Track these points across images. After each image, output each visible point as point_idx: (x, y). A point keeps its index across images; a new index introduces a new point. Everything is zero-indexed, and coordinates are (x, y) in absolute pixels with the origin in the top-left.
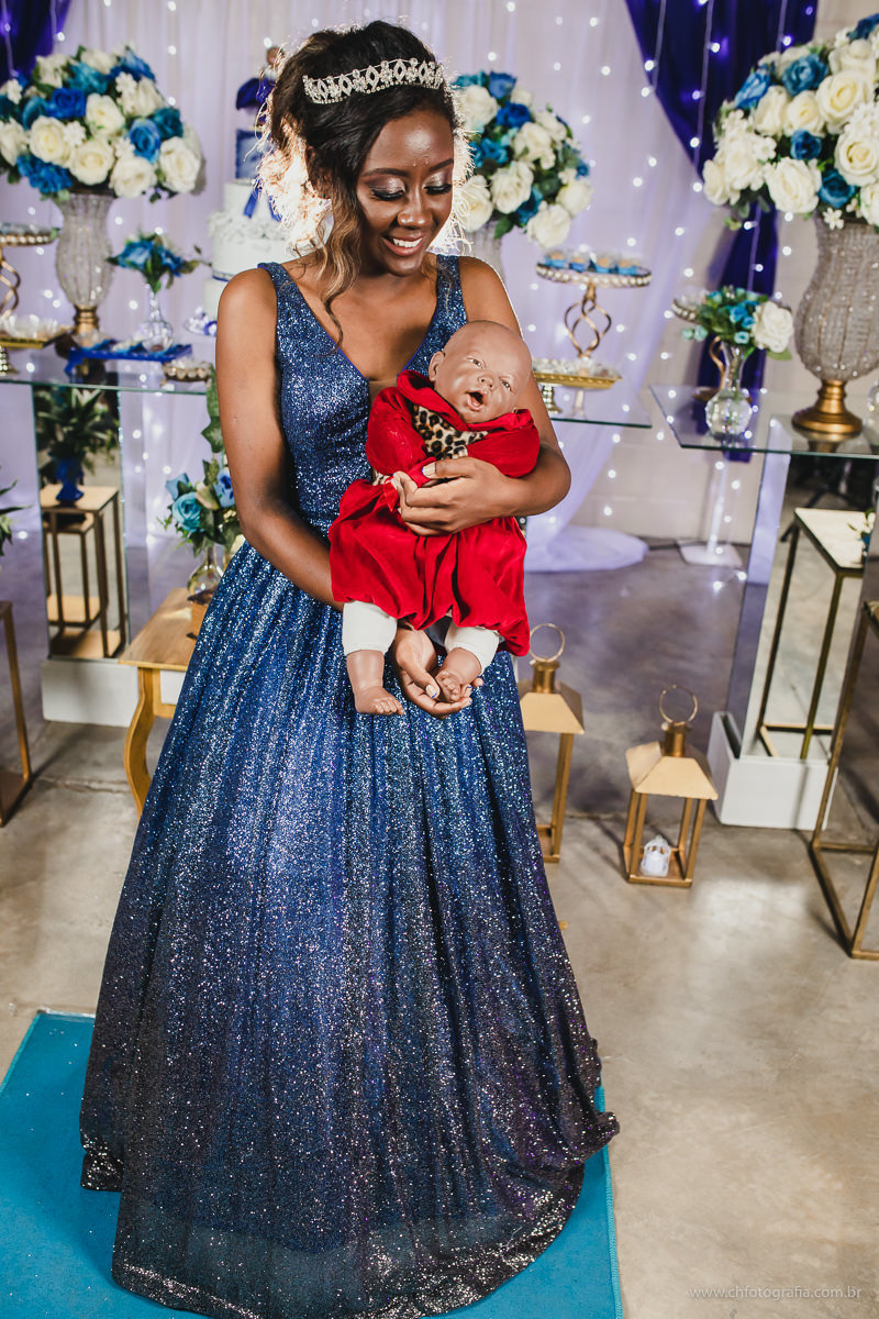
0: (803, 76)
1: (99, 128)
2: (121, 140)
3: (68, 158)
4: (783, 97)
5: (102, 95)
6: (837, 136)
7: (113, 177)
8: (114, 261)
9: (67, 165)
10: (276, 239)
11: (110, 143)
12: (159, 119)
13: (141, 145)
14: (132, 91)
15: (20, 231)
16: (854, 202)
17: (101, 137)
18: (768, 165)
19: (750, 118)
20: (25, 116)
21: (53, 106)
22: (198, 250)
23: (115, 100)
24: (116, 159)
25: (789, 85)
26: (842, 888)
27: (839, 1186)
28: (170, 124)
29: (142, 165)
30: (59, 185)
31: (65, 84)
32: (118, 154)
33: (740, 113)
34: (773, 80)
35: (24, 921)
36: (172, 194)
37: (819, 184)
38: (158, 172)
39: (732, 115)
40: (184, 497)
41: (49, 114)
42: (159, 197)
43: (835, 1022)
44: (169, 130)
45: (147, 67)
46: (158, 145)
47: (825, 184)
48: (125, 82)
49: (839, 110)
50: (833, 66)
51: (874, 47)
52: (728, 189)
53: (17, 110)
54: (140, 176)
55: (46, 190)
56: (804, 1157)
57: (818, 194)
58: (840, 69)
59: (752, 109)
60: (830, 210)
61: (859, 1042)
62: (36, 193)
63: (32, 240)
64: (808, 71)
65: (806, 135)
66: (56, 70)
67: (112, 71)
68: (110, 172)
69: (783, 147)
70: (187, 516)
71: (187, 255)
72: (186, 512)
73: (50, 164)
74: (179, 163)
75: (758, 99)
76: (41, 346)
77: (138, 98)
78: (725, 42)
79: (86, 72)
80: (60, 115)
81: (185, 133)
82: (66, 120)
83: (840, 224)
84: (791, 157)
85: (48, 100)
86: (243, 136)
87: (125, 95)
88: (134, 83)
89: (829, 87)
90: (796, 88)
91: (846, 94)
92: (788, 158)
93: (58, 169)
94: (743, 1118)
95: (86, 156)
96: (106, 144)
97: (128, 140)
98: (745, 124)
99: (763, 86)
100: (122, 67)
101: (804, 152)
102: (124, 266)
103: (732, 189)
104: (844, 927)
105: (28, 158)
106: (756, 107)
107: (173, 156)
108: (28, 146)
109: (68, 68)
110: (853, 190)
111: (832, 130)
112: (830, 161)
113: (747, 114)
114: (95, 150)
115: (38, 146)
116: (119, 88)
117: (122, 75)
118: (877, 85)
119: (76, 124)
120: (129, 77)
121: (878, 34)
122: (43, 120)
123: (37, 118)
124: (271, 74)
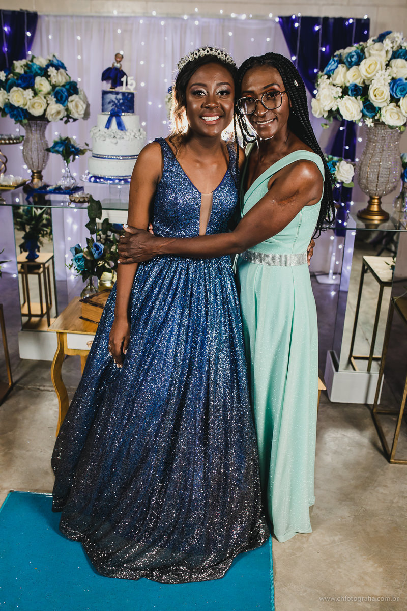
0: (353, 59)
1: (40, 91)
2: (50, 96)
3: (26, 104)
4: (345, 69)
5: (42, 77)
6: (369, 85)
7: (47, 113)
8: (48, 150)
9: (26, 108)
10: (120, 138)
11: (45, 98)
12: (67, 87)
13: (59, 98)
14: (55, 75)
15: (6, 137)
16: (378, 115)
17: (41, 95)
18: (339, 99)
19: (331, 79)
20: (7, 87)
21: (20, 82)
22: (87, 145)
23: (47, 79)
24: (48, 104)
25: (347, 64)
27: (381, 570)
28: (72, 88)
29: (60, 107)
30: (23, 117)
31: (25, 72)
32: (49, 102)
33: (326, 77)
34: (341, 61)
35: (6, 450)
36: (75, 120)
37: (362, 107)
38: (67, 110)
39: (322, 77)
40: (78, 255)
41: (18, 86)
42: (69, 121)
43: (382, 493)
44: (72, 91)
45: (63, 64)
46: (67, 98)
47: (365, 107)
48: (52, 71)
49: (369, 74)
50: (367, 54)
51: (384, 46)
52: (322, 110)
53: (4, 84)
54: (58, 112)
55: (17, 119)
56: (364, 557)
57: (362, 111)
58: (370, 55)
59: (332, 75)
60: (367, 119)
61: (393, 502)
62: (13, 121)
63: (11, 141)
64: (355, 57)
65: (356, 85)
66: (22, 66)
67: (46, 66)
68: (45, 110)
69: (345, 91)
70: (79, 263)
71: (80, 145)
72: (79, 261)
73: (19, 107)
74: (77, 106)
75: (334, 70)
76: (14, 188)
77: (58, 77)
78: (328, 47)
79: (35, 67)
80: (23, 86)
81: (80, 93)
82: (25, 88)
83: (373, 125)
84: (349, 96)
85: (17, 79)
86: (105, 93)
87: (52, 76)
88: (56, 71)
89: (365, 64)
90: (350, 65)
91: (373, 67)
92: (347, 96)
93: (22, 109)
94: (337, 538)
95: (34, 104)
96: (43, 98)
97: (53, 96)
98: (328, 81)
99: (336, 64)
100: (51, 64)
101: (355, 93)
102: (53, 153)
103: (324, 111)
104: (387, 449)
105: (9, 105)
106: (333, 74)
107: (74, 103)
108: (9, 100)
109: (27, 65)
110: (377, 109)
111: (367, 83)
112: (366, 97)
113: (329, 77)
114: (38, 101)
115: (13, 99)
116: (49, 74)
117: (51, 68)
118: (387, 62)
119: (30, 89)
120: (54, 68)
121: (387, 40)
122: (15, 88)
123: (12, 87)
124: (118, 65)
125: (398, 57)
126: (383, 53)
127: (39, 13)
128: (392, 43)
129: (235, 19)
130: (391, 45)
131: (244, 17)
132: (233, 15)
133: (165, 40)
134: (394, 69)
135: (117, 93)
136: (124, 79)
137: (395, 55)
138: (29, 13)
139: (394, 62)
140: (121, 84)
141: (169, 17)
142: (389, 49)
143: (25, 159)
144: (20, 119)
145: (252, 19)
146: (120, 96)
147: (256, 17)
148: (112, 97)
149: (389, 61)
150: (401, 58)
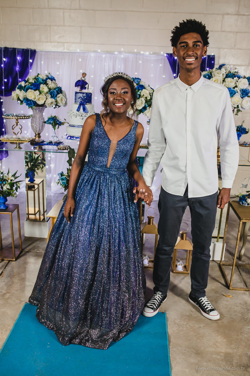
1: (43, 92)
2: (48, 94)
3: (35, 98)
5: (44, 84)
7: (46, 103)
8: (45, 122)
9: (35, 100)
10: (84, 116)
12: (57, 89)
13: (52, 95)
14: (51, 83)
15: (23, 115)
20: (25, 89)
21: (32, 87)
22: (65, 120)
23: (46, 85)
24: (47, 98)
26: (228, 274)
27: (225, 340)
28: (60, 91)
29: (53, 100)
30: (33, 105)
31: (35, 82)
32: (47, 97)
35: (22, 282)
36: (59, 106)
38: (56, 101)
40: (62, 177)
41: (31, 89)
42: (56, 107)
43: (225, 304)
44: (59, 92)
45: (54, 78)
46: (56, 96)
48: (49, 81)
50: (213, 76)
51: (222, 71)
53: (23, 88)
54: (52, 103)
55: (30, 106)
56: (216, 334)
58: (215, 76)
61: (231, 309)
62: (27, 107)
63: (26, 118)
64: (207, 76)
66: (33, 79)
67: (46, 79)
68: (45, 102)
70: (63, 181)
71: (62, 120)
72: (63, 180)
73: (31, 100)
74: (62, 100)
76: (28, 142)
77: (51, 85)
79: (40, 79)
80: (34, 89)
81: (63, 92)
82: (35, 90)
85: (31, 86)
86: (76, 93)
87: (49, 84)
88: (51, 82)
93: (33, 101)
94: (201, 326)
95: (40, 98)
96: (44, 95)
97: (49, 95)
100: (48, 78)
102: (47, 124)
104: (228, 282)
105: (26, 99)
107: (60, 98)
108: (26, 96)
109: (35, 78)
114: (42, 97)
115: (29, 96)
116: (47, 83)
117: (48, 80)
118: (223, 80)
119: (38, 91)
120: (50, 80)
121: (223, 68)
122: (30, 90)
123: (28, 90)
124: (83, 79)
125: (229, 77)
126: (221, 75)
127: (37, 50)
128: (226, 70)
129: (143, 54)
130: (225, 71)
131: (147, 53)
132: (142, 52)
133: (105, 65)
134: (227, 83)
135: (83, 93)
136: (87, 86)
137: (227, 76)
138: (31, 50)
139: (226, 79)
140: (85, 88)
141: (107, 52)
142: (224, 73)
143: (32, 127)
144: (31, 106)
145: (152, 54)
146: (85, 95)
147: (154, 53)
148: (81, 95)
149: (224, 79)
150: (230, 78)
